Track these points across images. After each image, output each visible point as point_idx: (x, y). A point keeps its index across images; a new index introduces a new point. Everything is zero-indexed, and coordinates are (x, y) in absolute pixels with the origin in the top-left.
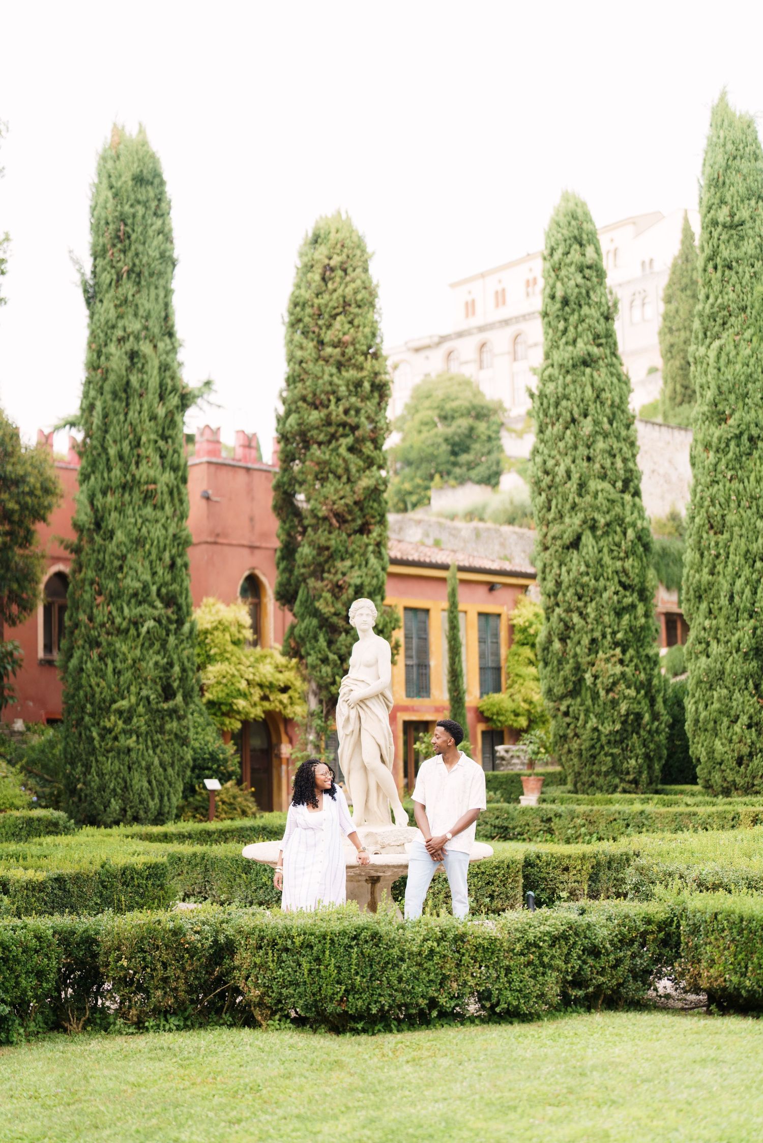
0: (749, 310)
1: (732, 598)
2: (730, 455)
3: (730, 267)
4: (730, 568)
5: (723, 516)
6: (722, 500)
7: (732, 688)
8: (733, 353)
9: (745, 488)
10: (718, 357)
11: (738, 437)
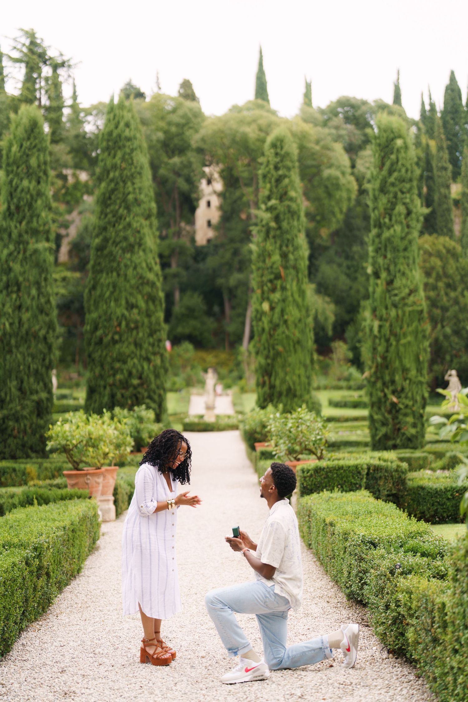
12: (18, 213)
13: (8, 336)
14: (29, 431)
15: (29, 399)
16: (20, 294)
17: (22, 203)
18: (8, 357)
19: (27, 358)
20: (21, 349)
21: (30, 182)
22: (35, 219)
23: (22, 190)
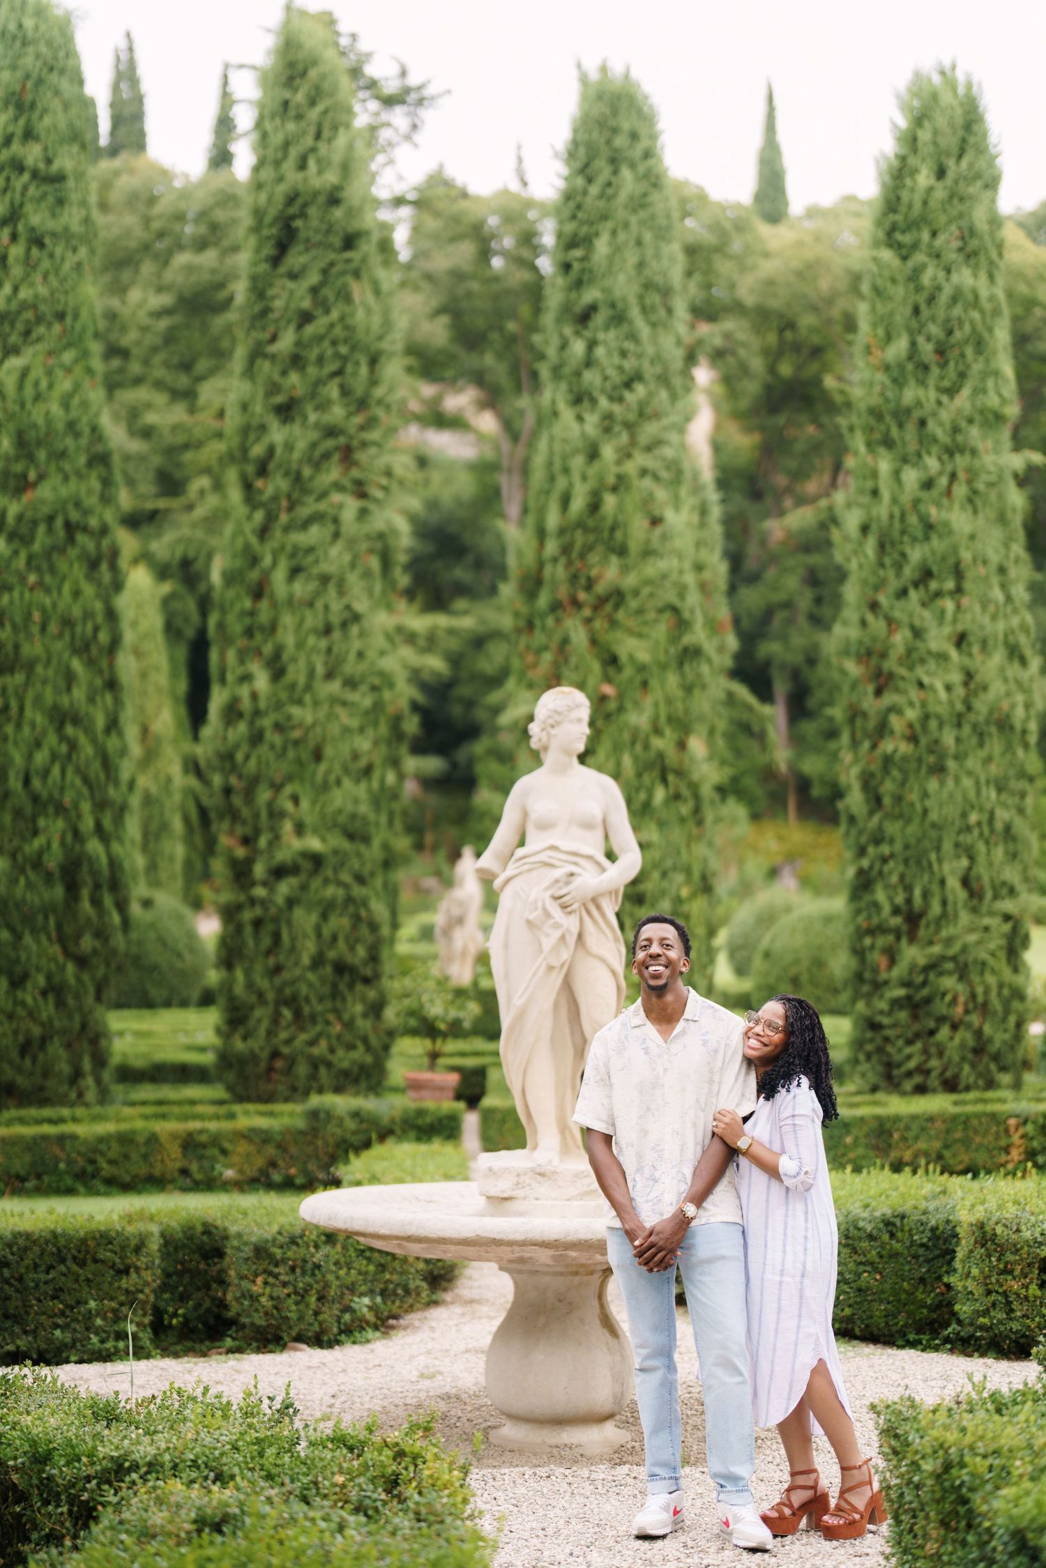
0: (69, 320)
1: (27, 781)
2: (37, 547)
3: (41, 244)
4: (26, 730)
5: (17, 647)
6: (18, 619)
7: (19, 928)
8: (44, 384)
9: (54, 605)
10: (20, 386)
11: (50, 519)
12: (943, 365)
13: (933, 724)
14: (996, 1004)
15: (991, 913)
16: (965, 601)
17: (958, 335)
18: (933, 785)
19: (984, 789)
20: (970, 763)
21: (975, 275)
22: (990, 383)
23: (954, 299)
